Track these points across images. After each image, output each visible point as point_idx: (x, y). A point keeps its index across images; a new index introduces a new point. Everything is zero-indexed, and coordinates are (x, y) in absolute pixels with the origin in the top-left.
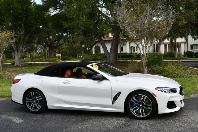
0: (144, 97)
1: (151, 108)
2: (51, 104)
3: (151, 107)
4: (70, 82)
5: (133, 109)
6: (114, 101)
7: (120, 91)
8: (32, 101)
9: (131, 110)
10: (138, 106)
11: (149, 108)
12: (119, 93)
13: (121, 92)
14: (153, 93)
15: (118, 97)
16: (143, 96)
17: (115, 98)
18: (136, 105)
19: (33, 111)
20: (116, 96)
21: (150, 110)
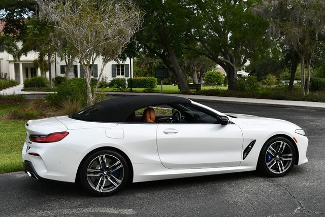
0: (283, 144)
1: (291, 159)
2: (140, 174)
3: (290, 157)
4: (175, 131)
5: (270, 163)
6: (246, 154)
7: (254, 139)
8: (99, 172)
9: (268, 164)
10: (275, 157)
11: (288, 159)
12: (253, 143)
13: (255, 141)
14: (294, 138)
15: (251, 148)
16: (282, 142)
17: (247, 151)
18: (273, 157)
19: (103, 192)
20: (248, 147)
21: (290, 161)
